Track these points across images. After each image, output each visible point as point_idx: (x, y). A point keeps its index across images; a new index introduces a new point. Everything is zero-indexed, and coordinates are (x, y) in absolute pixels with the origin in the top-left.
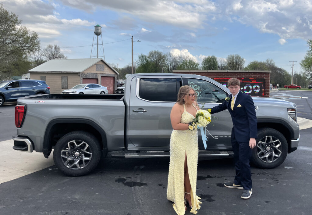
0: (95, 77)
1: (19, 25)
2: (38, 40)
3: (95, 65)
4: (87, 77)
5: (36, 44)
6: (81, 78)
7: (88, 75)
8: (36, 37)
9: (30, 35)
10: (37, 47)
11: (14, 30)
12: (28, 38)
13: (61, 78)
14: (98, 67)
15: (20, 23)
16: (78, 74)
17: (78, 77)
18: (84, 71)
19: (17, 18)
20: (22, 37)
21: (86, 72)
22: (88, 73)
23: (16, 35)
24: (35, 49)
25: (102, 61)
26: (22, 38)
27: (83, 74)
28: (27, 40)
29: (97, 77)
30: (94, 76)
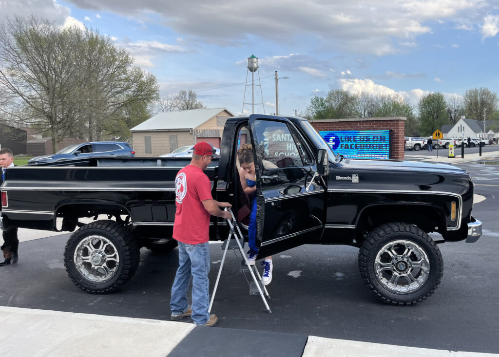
0: (216, 135)
1: (130, 66)
2: (156, 85)
3: (216, 118)
4: (203, 135)
5: (154, 91)
6: (194, 137)
7: (205, 133)
8: (153, 81)
9: (144, 79)
10: (155, 95)
11: (125, 72)
12: (144, 83)
13: (169, 139)
14: (220, 120)
15: (131, 62)
16: (190, 131)
17: (190, 136)
18: (199, 127)
19: (127, 56)
20: (136, 82)
21: (201, 129)
22: (204, 130)
23: (127, 80)
24: (153, 98)
25: (225, 111)
26: (135, 84)
27: (197, 131)
28: (142, 86)
29: (219, 135)
30: (214, 133)
